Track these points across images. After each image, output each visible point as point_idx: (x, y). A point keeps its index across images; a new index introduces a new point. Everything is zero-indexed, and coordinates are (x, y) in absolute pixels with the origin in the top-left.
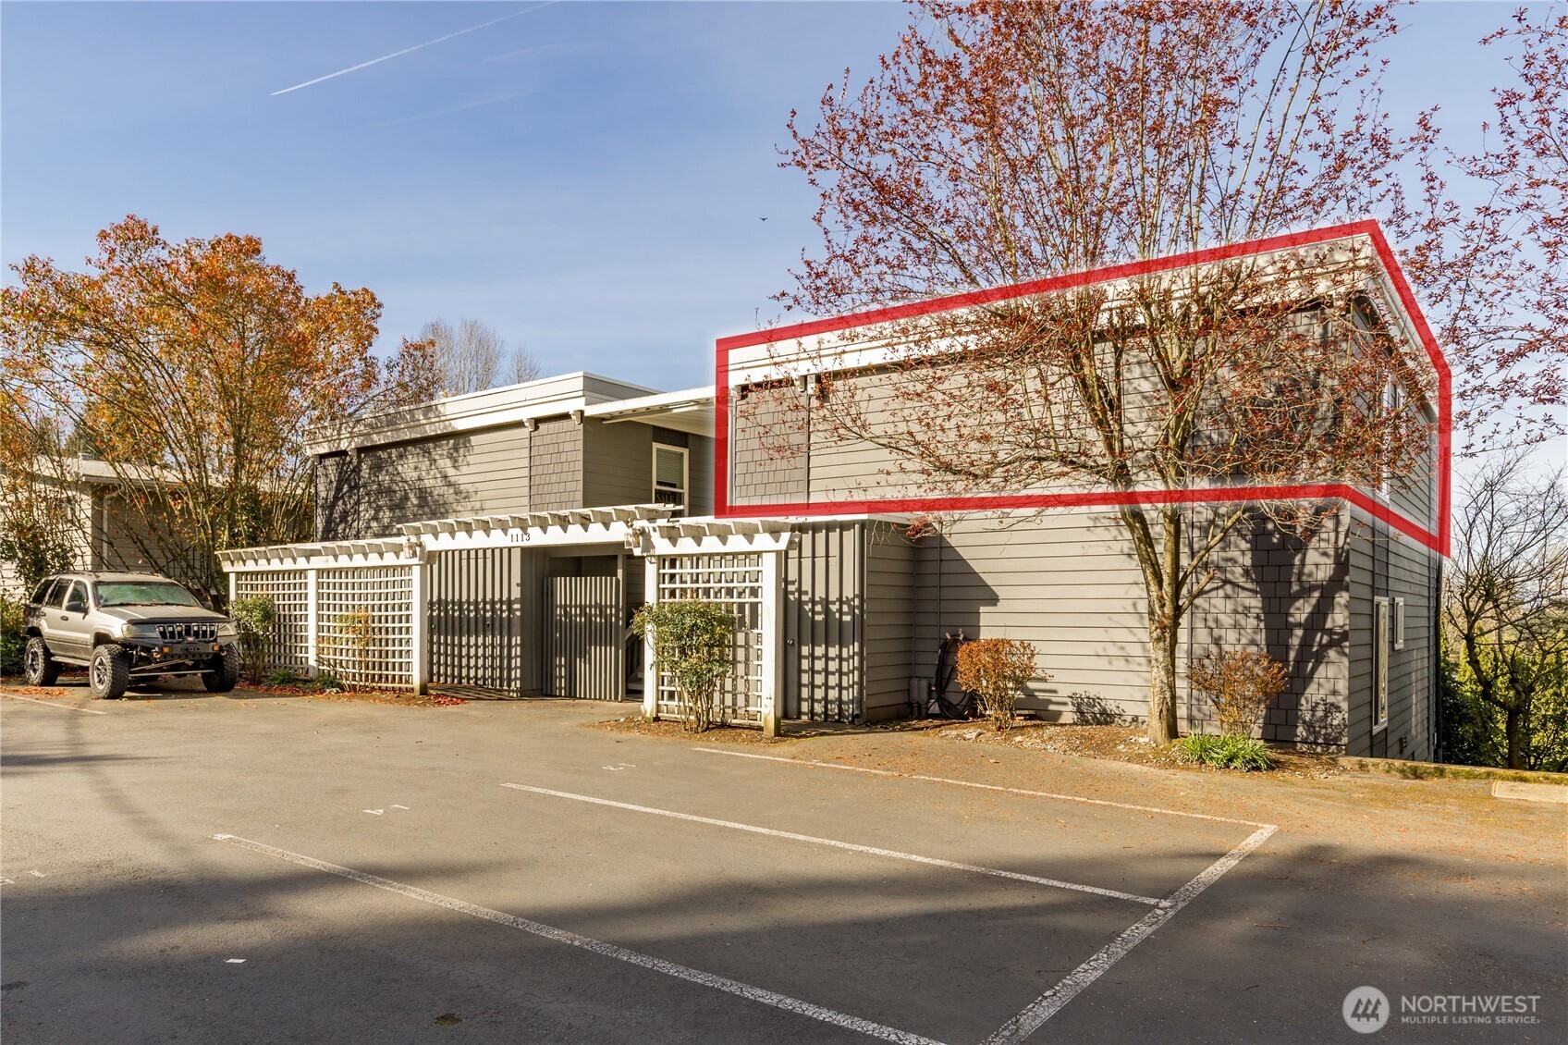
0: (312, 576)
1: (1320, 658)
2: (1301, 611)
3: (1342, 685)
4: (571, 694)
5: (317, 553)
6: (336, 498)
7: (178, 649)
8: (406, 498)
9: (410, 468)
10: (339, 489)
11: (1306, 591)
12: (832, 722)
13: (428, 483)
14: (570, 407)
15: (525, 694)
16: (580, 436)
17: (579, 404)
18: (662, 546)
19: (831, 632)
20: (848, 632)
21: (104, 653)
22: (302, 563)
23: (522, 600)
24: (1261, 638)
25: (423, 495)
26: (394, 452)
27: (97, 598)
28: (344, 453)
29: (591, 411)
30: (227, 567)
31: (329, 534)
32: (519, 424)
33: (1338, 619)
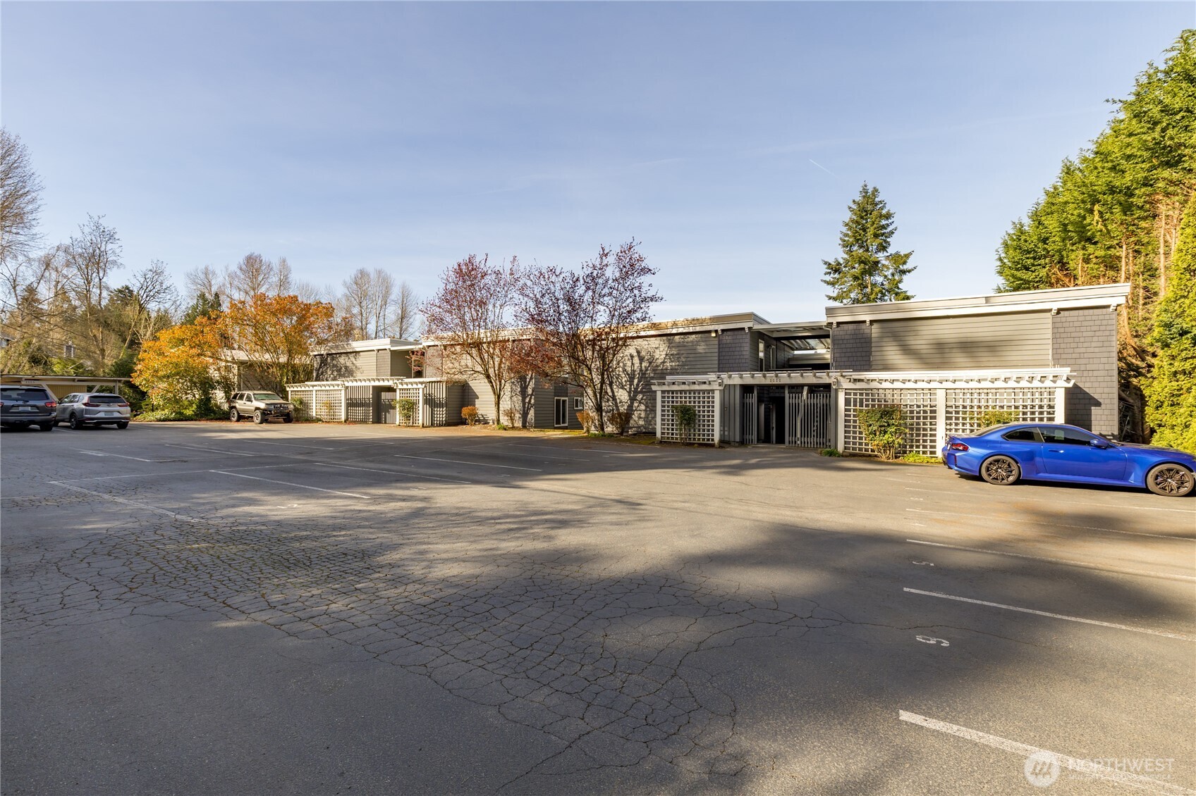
0: (314, 392)
1: (530, 409)
2: (527, 400)
3: (533, 415)
4: (385, 423)
5: (316, 386)
6: (320, 368)
7: (278, 411)
8: (341, 368)
9: (342, 360)
10: (321, 365)
11: (528, 395)
12: (440, 425)
13: (348, 365)
14: (387, 347)
15: (373, 423)
16: (390, 354)
17: (391, 347)
18: (400, 386)
19: (441, 405)
20: (444, 405)
21: (258, 413)
22: (311, 388)
23: (372, 398)
24: (520, 405)
25: (346, 367)
26: (338, 356)
27: (255, 398)
28: (323, 355)
29: (392, 349)
30: (288, 389)
31: (317, 379)
32: (374, 350)
33: (533, 401)
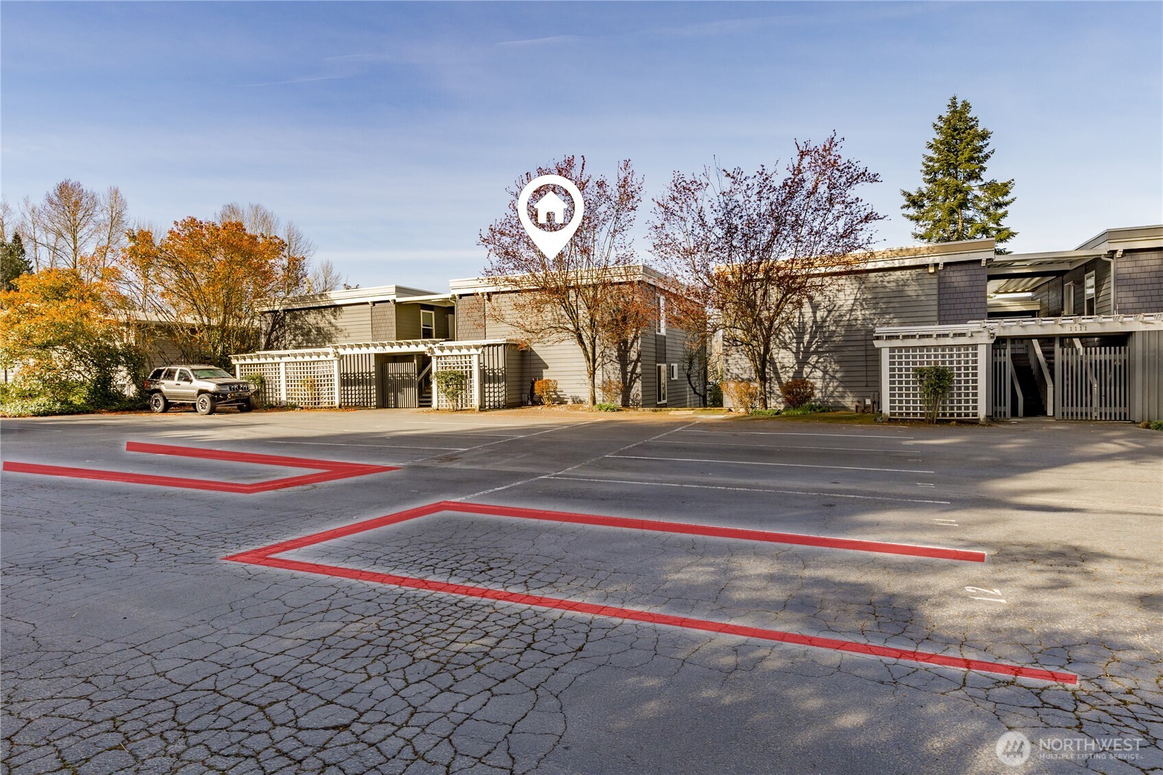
0: (282, 366)
1: (635, 381)
2: (630, 368)
3: (640, 389)
4: (396, 407)
5: (284, 356)
6: (272, 331)
7: (236, 394)
8: (310, 331)
9: (311, 319)
10: (273, 326)
11: (631, 362)
12: (497, 407)
13: (321, 325)
14: (390, 298)
15: (378, 407)
16: (394, 309)
17: (394, 297)
18: (438, 353)
19: (495, 379)
20: (501, 379)
21: (206, 397)
22: (277, 360)
23: (375, 372)
24: (620, 376)
25: (319, 330)
26: (303, 312)
27: (196, 376)
28: (278, 311)
29: (398, 300)
30: (234, 362)
31: (268, 347)
32: (367, 303)
33: (638, 370)
